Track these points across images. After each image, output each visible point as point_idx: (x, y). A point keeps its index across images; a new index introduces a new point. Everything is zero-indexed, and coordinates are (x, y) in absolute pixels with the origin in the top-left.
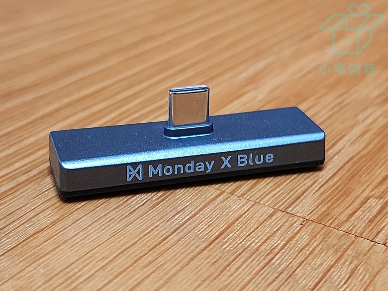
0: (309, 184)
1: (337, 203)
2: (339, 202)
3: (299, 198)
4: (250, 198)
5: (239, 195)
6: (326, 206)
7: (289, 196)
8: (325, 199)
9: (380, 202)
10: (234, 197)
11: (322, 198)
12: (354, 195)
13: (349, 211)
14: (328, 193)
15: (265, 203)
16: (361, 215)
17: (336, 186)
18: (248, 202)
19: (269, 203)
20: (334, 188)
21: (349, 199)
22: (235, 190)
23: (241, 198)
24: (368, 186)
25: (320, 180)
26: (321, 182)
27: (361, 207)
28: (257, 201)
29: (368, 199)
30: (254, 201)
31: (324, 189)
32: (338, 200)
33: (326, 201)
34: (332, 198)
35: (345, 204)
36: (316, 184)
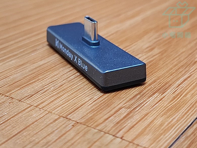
0: (87, 100)
2: (102, 111)
3: (78, 108)
4: (47, 109)
5: (40, 107)
6: (92, 114)
7: (72, 107)
8: (93, 109)
9: (127, 111)
10: (37, 109)
11: (92, 108)
12: (113, 106)
13: (106, 117)
14: (97, 105)
15: (55, 112)
16: (113, 119)
17: (104, 101)
18: (45, 112)
19: (58, 112)
20: (102, 102)
21: (109, 109)
22: (39, 104)
23: (41, 109)
24: (124, 100)
26: (95, 98)
27: (114, 114)
28: (50, 111)
29: (121, 109)
30: (48, 111)
31: (95, 103)
32: (101, 109)
33: (94, 111)
34: (99, 109)
35: (105, 112)
36: (92, 100)
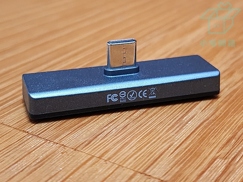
0: (166, 147)
1: (189, 164)
2: (190, 163)
3: (156, 160)
4: (115, 161)
5: (105, 159)
6: (179, 167)
7: (148, 158)
8: (178, 161)
9: (225, 163)
10: (102, 161)
11: (176, 160)
12: (203, 156)
13: (198, 172)
14: (181, 155)
15: (127, 166)
16: (208, 175)
17: (189, 148)
18: (113, 165)
19: (131, 165)
20: (187, 150)
21: (199, 160)
22: (103, 154)
23: (107, 162)
24: (216, 147)
25: (176, 143)
26: (176, 145)
27: (208, 167)
28: (121, 164)
29: (215, 160)
30: (117, 165)
31: (178, 151)
32: (189, 161)
33: (179, 163)
34: (185, 160)
35: (195, 165)
36: (172, 147)
